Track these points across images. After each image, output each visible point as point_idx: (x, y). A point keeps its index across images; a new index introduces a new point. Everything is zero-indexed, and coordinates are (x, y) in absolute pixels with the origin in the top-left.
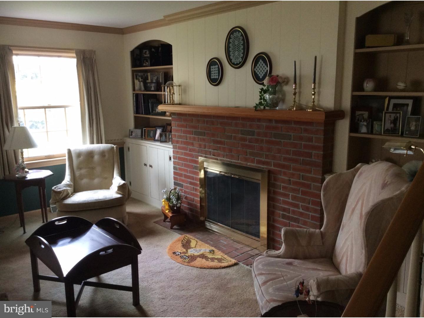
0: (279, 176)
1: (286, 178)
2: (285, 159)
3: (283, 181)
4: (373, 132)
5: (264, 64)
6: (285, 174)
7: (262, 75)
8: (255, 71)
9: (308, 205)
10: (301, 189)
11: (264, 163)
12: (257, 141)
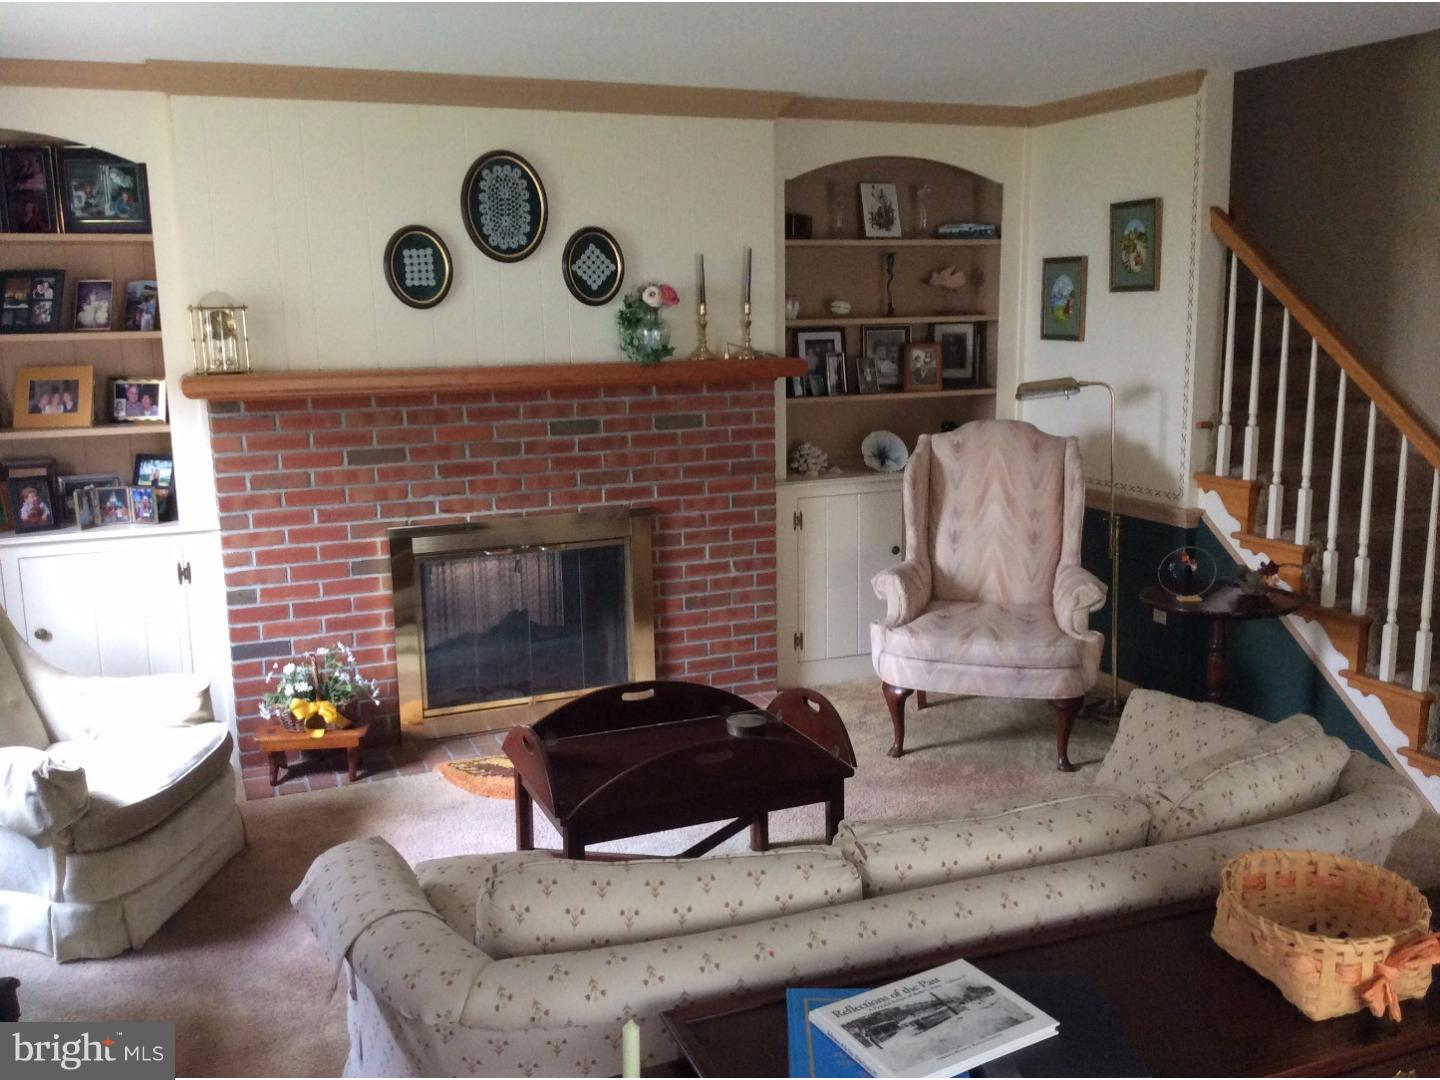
0: (674, 515)
1: (695, 514)
2: (689, 472)
3: (688, 522)
4: (858, 387)
5: (603, 257)
6: (690, 505)
7: (599, 282)
8: (576, 273)
9: (748, 557)
10: (731, 528)
11: (628, 494)
12: (607, 443)
